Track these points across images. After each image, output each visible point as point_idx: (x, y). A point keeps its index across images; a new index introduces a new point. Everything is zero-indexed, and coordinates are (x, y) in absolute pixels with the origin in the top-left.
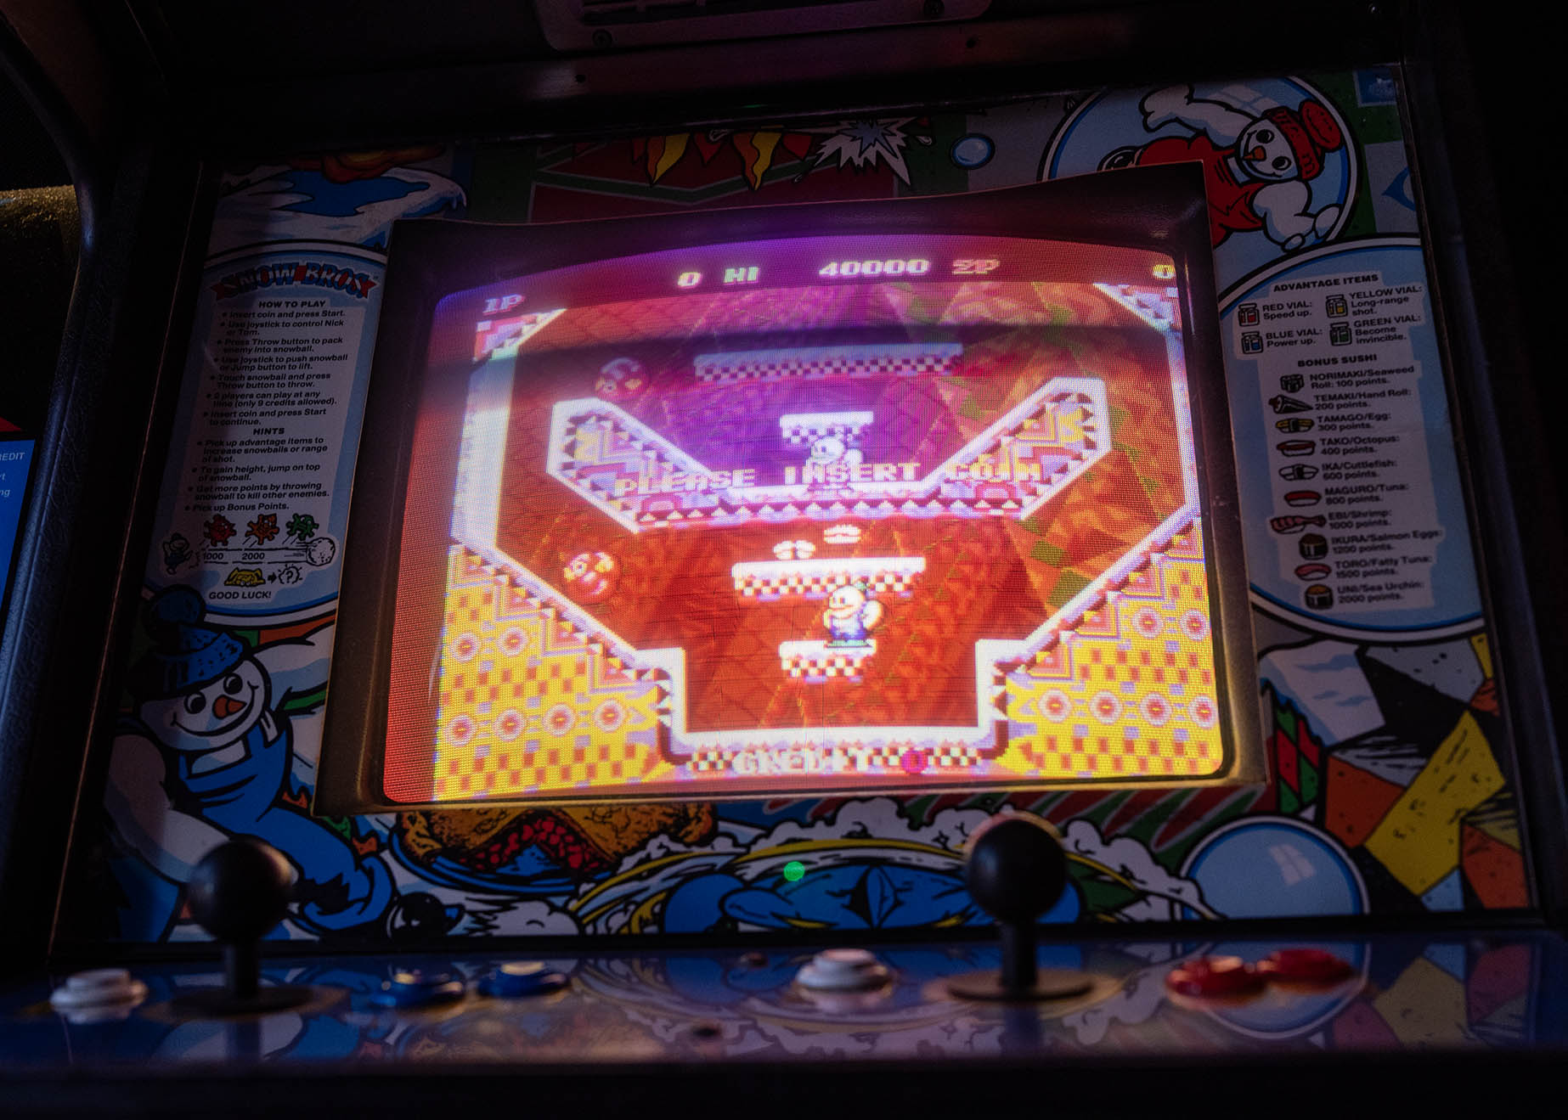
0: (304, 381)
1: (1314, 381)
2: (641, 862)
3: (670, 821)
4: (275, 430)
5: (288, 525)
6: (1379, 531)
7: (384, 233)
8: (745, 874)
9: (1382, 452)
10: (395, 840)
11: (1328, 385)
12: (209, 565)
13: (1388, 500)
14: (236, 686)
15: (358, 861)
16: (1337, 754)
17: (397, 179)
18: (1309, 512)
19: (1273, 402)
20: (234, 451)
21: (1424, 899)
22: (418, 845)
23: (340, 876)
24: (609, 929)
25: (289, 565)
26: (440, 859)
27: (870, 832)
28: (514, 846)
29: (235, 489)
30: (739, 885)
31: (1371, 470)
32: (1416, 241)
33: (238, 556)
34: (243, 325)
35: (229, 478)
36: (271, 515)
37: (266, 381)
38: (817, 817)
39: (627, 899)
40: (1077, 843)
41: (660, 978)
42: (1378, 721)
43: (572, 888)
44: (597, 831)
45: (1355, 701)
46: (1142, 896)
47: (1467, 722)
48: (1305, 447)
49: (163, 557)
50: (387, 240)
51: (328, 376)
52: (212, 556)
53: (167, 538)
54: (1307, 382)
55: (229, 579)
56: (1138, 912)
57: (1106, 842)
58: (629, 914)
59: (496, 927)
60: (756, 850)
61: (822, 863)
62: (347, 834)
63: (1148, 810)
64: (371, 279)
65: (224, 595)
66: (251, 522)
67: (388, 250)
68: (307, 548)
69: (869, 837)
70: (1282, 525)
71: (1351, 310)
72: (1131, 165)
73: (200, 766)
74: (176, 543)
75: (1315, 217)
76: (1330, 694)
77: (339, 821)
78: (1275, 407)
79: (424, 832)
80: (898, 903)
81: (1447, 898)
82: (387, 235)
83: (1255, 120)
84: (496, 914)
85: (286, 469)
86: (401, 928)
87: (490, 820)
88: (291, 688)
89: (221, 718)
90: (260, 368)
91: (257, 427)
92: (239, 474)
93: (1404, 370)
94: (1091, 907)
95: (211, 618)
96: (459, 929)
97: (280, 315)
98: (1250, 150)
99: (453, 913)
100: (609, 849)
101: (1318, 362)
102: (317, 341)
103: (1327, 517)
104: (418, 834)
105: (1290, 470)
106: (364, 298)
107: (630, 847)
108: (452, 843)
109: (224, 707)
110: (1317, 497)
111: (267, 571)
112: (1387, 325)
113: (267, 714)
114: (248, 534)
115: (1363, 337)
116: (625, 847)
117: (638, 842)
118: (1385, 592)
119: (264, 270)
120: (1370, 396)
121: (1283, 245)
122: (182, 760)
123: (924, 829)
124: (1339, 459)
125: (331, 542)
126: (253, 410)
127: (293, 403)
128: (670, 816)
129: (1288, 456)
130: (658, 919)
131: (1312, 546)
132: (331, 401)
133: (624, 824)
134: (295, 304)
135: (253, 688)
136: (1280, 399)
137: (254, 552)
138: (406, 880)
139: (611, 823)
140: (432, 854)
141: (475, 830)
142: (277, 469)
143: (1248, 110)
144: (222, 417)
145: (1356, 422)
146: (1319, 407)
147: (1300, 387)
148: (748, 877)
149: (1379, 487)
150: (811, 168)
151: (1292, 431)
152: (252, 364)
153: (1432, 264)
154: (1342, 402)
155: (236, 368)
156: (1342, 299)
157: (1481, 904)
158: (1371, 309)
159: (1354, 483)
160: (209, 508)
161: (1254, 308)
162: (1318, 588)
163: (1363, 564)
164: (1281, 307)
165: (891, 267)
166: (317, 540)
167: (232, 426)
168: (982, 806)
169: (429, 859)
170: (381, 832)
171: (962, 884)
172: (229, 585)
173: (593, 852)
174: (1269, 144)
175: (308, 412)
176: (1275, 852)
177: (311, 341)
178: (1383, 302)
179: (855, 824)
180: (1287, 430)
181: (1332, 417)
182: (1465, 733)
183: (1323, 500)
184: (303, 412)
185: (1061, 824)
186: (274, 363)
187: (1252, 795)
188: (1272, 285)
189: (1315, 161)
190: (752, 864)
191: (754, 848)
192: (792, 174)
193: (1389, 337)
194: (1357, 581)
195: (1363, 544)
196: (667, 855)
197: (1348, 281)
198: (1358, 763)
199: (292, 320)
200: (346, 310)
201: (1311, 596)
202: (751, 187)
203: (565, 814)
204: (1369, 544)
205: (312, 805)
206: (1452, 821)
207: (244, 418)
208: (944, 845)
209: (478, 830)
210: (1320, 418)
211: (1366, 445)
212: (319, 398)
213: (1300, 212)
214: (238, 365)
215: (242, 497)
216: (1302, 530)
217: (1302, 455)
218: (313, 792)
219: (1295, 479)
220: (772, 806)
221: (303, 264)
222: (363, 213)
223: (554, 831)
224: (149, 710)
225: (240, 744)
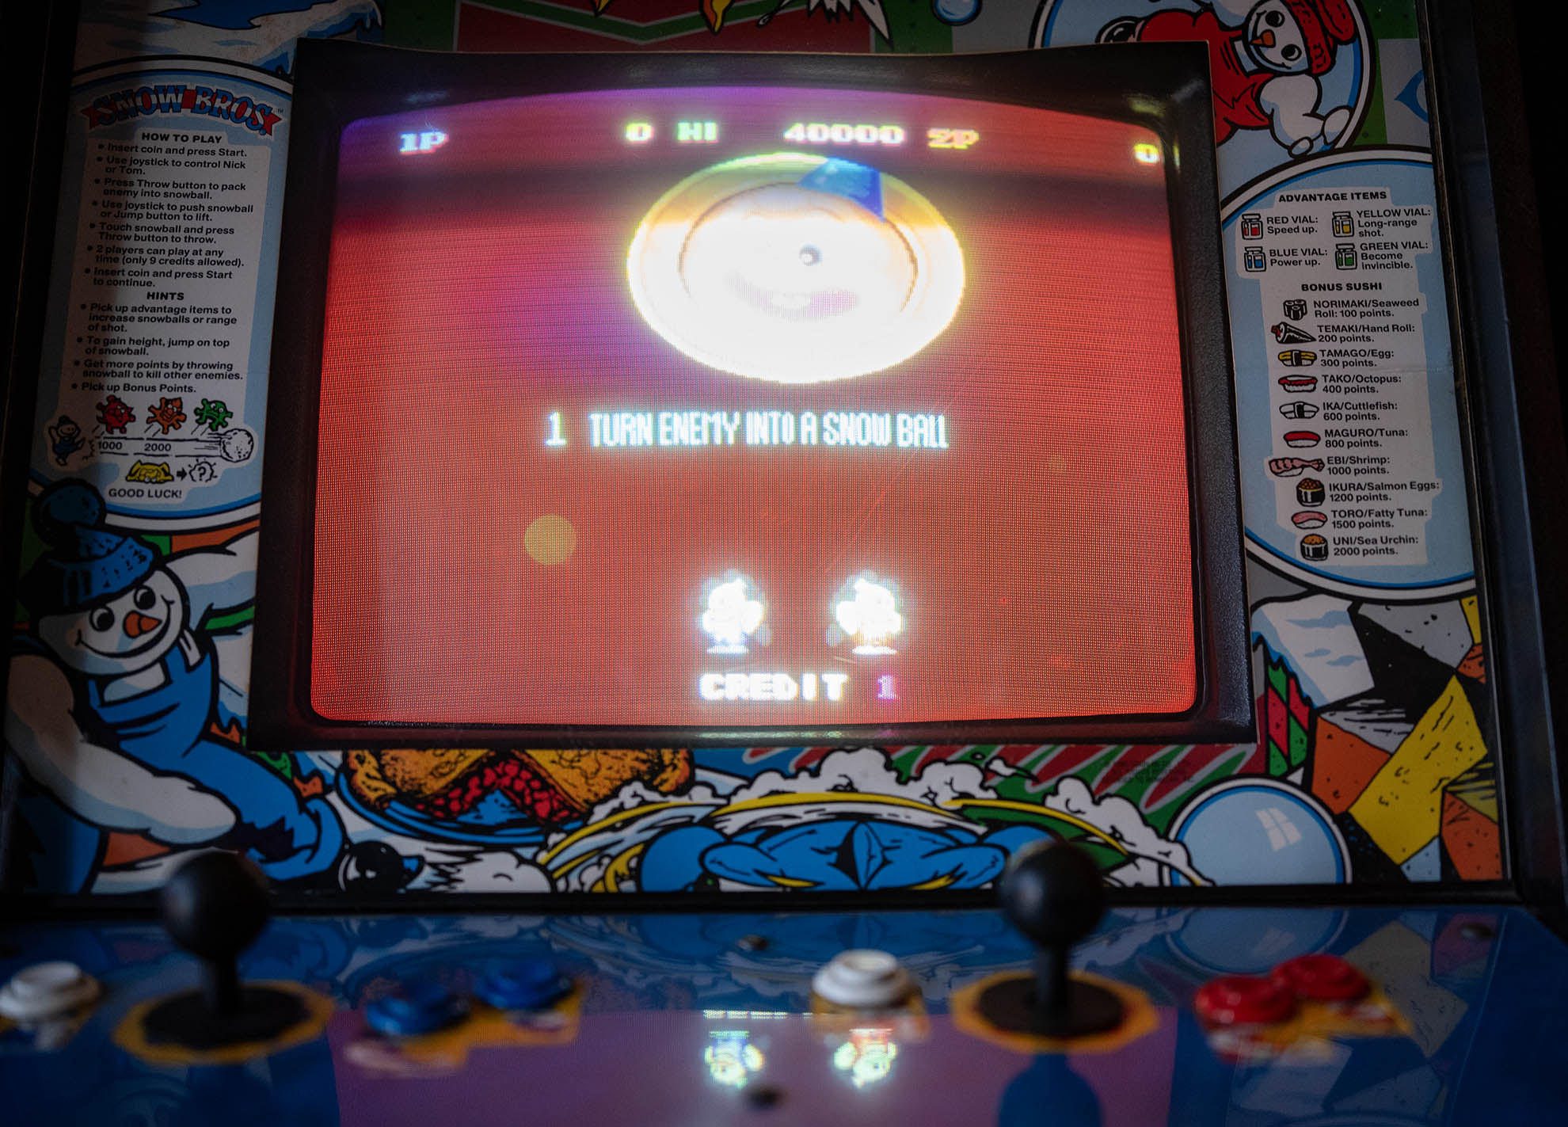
0: (203, 235)
1: (1318, 308)
2: (615, 812)
3: (643, 767)
4: (173, 294)
5: (196, 411)
6: (1376, 479)
7: (287, 53)
8: (725, 827)
9: (1384, 393)
10: (343, 781)
11: (1331, 314)
12: (105, 455)
13: (1388, 447)
14: (148, 600)
15: (302, 803)
16: (1326, 716)
18: (1308, 454)
19: (1276, 330)
20: (126, 319)
21: (1404, 868)
22: (369, 787)
23: (282, 821)
24: (582, 884)
25: (201, 460)
26: (395, 805)
27: (856, 786)
28: (474, 791)
29: (131, 365)
30: (720, 839)
31: (1372, 412)
32: (1427, 158)
33: (140, 446)
34: (124, 161)
35: (122, 352)
36: (175, 399)
37: (156, 234)
38: (801, 768)
39: (601, 851)
40: (1067, 801)
41: (634, 929)
42: (1368, 683)
43: (540, 838)
44: (566, 776)
45: (1346, 661)
46: (1131, 858)
47: (1454, 687)
48: (1307, 383)
49: (50, 444)
50: (290, 65)
51: (232, 232)
52: (109, 446)
53: (55, 422)
54: (1311, 309)
55: (130, 474)
56: (1127, 876)
57: (1096, 802)
58: (603, 868)
59: (460, 881)
60: (737, 801)
61: (806, 818)
62: (287, 773)
64: (275, 111)
65: (127, 493)
66: (152, 406)
67: (293, 78)
68: (220, 441)
69: (854, 790)
70: (1280, 467)
71: (1357, 230)
72: (1132, 39)
73: (113, 692)
74: (65, 428)
75: (1324, 119)
76: (1322, 652)
77: (277, 758)
78: (1278, 336)
79: (374, 773)
80: (885, 862)
81: (1425, 869)
82: (291, 56)
84: (459, 867)
85: (190, 343)
86: (356, 880)
87: (448, 762)
88: (212, 605)
89: (134, 637)
90: (149, 216)
91: (151, 290)
92: (134, 347)
93: (1409, 303)
95: (112, 520)
96: (419, 883)
97: (169, 151)
98: (1259, 34)
99: (412, 865)
100: (579, 797)
101: (1322, 287)
102: (215, 187)
103: (1325, 461)
104: (368, 775)
105: (1291, 408)
106: (267, 135)
107: (601, 796)
108: (407, 787)
109: (136, 624)
110: (1316, 438)
111: (175, 466)
112: (1395, 251)
113: (187, 635)
114: (149, 421)
115: (1369, 262)
116: (596, 795)
117: (610, 790)
118: (1380, 545)
119: (145, 93)
120: (1374, 329)
121: (1290, 149)
122: (92, 685)
123: (912, 783)
124: (1339, 398)
125: (249, 434)
126: (145, 268)
127: (192, 262)
128: (644, 761)
129: (1289, 391)
130: (635, 874)
131: (1309, 492)
132: (236, 262)
133: (594, 770)
134: (185, 139)
136: (1282, 326)
137: (158, 443)
138: (359, 828)
139: (580, 768)
140: (384, 799)
141: (432, 773)
142: (178, 343)
144: (107, 276)
145: (1359, 358)
146: (1322, 339)
147: (1303, 314)
148: (729, 831)
149: (1379, 432)
150: (779, 8)
151: (1294, 363)
152: (139, 210)
153: (1443, 185)
154: (1345, 334)
155: (120, 215)
156: (1349, 217)
157: (1457, 875)
158: (1378, 231)
159: (1354, 425)
160: (101, 387)
161: (1258, 219)
162: (1314, 537)
163: (1359, 514)
164: (1285, 220)
165: (863, 134)
166: (232, 431)
167: (120, 287)
168: (971, 760)
169: (381, 804)
170: (326, 772)
171: (951, 843)
172: (131, 481)
173: (561, 799)
174: (1279, 28)
175: (210, 274)
176: (1263, 816)
177: (208, 186)
178: (1391, 224)
179: (841, 776)
180: (1289, 363)
181: (1335, 351)
182: (1452, 698)
183: (1322, 443)
184: (205, 275)
185: (1052, 782)
186: (166, 211)
187: (1242, 755)
188: (1277, 194)
189: (1327, 54)
190: (732, 817)
191: (734, 800)
192: (758, 14)
193: (1395, 264)
194: (1354, 533)
195: (1360, 492)
196: (641, 804)
197: (1355, 196)
198: (1347, 726)
199: (183, 158)
200: (247, 149)
201: (1306, 546)
202: (711, 27)
203: (529, 757)
204: (1366, 492)
205: (244, 739)
206: (1434, 789)
207: (135, 278)
208: (933, 800)
209: (435, 773)
210: (1323, 351)
211: (1368, 384)
212: (223, 258)
213: (1309, 112)
214: (122, 210)
215: (140, 375)
216: (1300, 474)
217: (1303, 391)
218: (244, 725)
219: (1296, 417)
220: (753, 755)
221: (191, 87)
222: (259, 26)
223: (518, 776)
224: (48, 626)
225: (158, 667)
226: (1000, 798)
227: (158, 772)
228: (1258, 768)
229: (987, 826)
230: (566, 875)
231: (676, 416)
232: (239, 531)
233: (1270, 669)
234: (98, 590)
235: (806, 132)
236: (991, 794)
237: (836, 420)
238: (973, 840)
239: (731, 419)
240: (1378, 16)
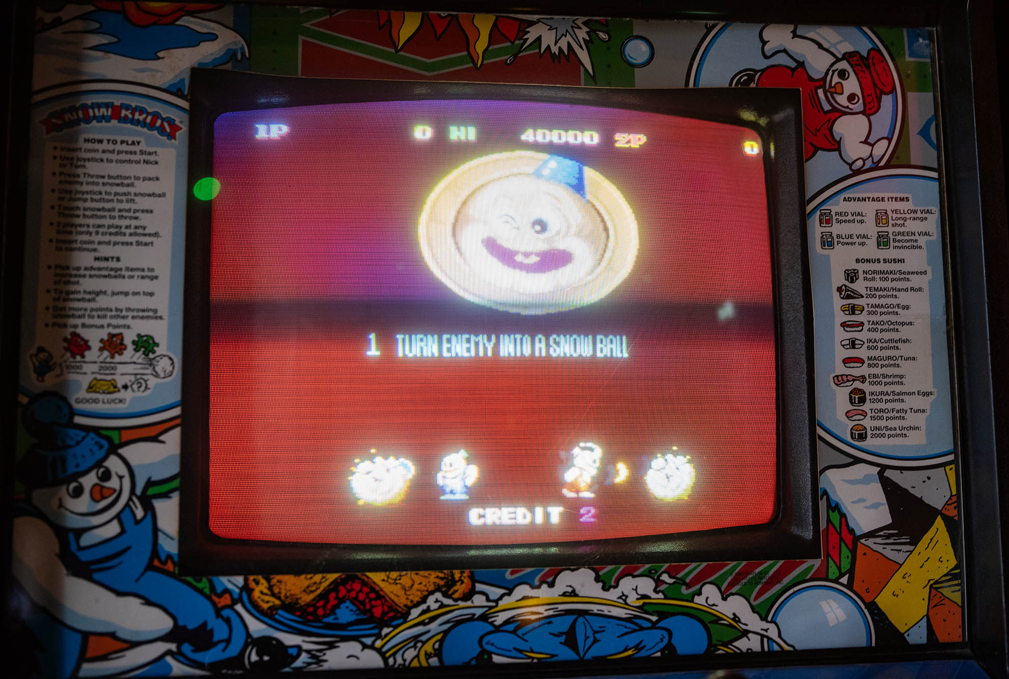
0: (131, 214)
1: (865, 275)
2: (424, 612)
3: (442, 583)
4: (112, 258)
5: (134, 342)
6: (898, 389)
7: (183, 80)
8: (495, 621)
9: (904, 332)
10: (245, 596)
11: (873, 279)
12: (71, 374)
13: (905, 368)
14: (107, 476)
15: (218, 611)
16: (863, 541)
17: (189, 28)
18: (857, 372)
19: (839, 290)
20: (80, 276)
21: (906, 635)
22: (263, 600)
24: (405, 660)
25: (138, 377)
26: (280, 612)
27: (577, 592)
28: (333, 602)
29: (86, 310)
30: (491, 628)
31: (896, 345)
32: (935, 175)
33: (95, 368)
34: (72, 159)
35: (79, 300)
36: (118, 334)
37: (99, 213)
38: (543, 582)
39: (416, 638)
40: (707, 598)
42: (889, 520)
43: (376, 631)
44: (391, 590)
45: (875, 506)
46: (745, 633)
47: (939, 523)
48: (857, 326)
49: (31, 366)
50: (187, 88)
51: (151, 212)
52: (73, 367)
53: (34, 351)
54: (861, 275)
55: (90, 387)
56: (743, 644)
57: (724, 598)
58: (417, 649)
59: (326, 661)
60: (503, 604)
61: (546, 614)
62: (207, 591)
63: (750, 576)
64: (177, 123)
65: (88, 401)
66: (102, 339)
67: (189, 97)
68: (151, 363)
69: (576, 595)
70: (840, 380)
71: (891, 222)
72: (753, 85)
73: (86, 540)
74: (42, 356)
75: (872, 145)
76: (861, 500)
77: (200, 581)
78: (841, 293)
79: (266, 591)
80: (596, 641)
81: (918, 636)
82: (187, 82)
83: (838, 60)
84: (325, 652)
85: (126, 294)
86: (256, 662)
87: (315, 583)
89: (97, 501)
90: (92, 200)
91: (97, 254)
92: (87, 297)
93: (921, 273)
94: (714, 642)
95: (78, 420)
96: (299, 663)
97: (104, 151)
98: (833, 85)
99: (294, 652)
100: (400, 603)
101: (868, 261)
102: (138, 178)
103: (867, 377)
104: (262, 593)
105: (847, 342)
106: (173, 141)
107: (415, 602)
108: (288, 601)
109: (99, 493)
110: (862, 362)
111: (120, 381)
112: (913, 238)
113: (134, 499)
114: (101, 349)
115: (897, 244)
116: (412, 601)
117: (421, 598)
118: (898, 432)
119: (85, 108)
120: (899, 290)
121: (850, 165)
122: (71, 536)
123: (612, 590)
124: (877, 336)
125: (171, 359)
126: (92, 238)
127: (125, 234)
128: (442, 579)
129: (847, 331)
130: (438, 653)
131: (857, 397)
132: (156, 235)
133: (410, 585)
134: (115, 142)
135: (121, 478)
136: (843, 287)
137: (108, 365)
138: (257, 627)
139: (401, 584)
140: (273, 608)
141: (304, 591)
142: (118, 293)
143: (832, 50)
144: (65, 244)
145: (890, 310)
146: (868, 296)
147: (856, 279)
148: (497, 623)
149: (900, 358)
150: (520, 51)
151: (851, 313)
152: (85, 196)
153: (944, 194)
154: (881, 293)
155: (71, 199)
156: (886, 213)
157: (937, 639)
158: (904, 224)
159: (885, 353)
160: (65, 326)
161: (830, 213)
162: (859, 426)
163: (886, 411)
164: (846, 214)
165: (572, 137)
166: (158, 356)
167: (76, 253)
168: (648, 574)
169: (271, 612)
170: (234, 590)
171: (637, 628)
172: (90, 392)
173: (389, 605)
174: (845, 81)
175: (138, 243)
176: (824, 604)
177: (133, 178)
178: (912, 219)
179: (567, 586)
180: (847, 312)
181: (875, 305)
182: (938, 529)
183: (866, 364)
184: (134, 243)
185: (698, 586)
186: (103, 196)
187: (812, 567)
188: (842, 196)
189: (875, 100)
190: (500, 614)
191: (500, 603)
192: (506, 55)
193: (914, 246)
194: (882, 423)
195: (887, 397)
196: (440, 607)
197: (890, 199)
198: (875, 547)
199: (114, 157)
200: (159, 150)
201: (854, 432)
202: (475, 64)
203: (368, 577)
204: (891, 397)
205: (177, 569)
206: (926, 586)
207: (85, 246)
208: (625, 601)
209: (307, 590)
210: (868, 304)
211: (894, 326)
212: (147, 231)
213: (863, 140)
214: (73, 196)
215: (93, 317)
216: (852, 385)
217: (855, 331)
218: (176, 559)
219: (850, 348)
220: (512, 573)
221: (117, 103)
222: (163, 58)
223: (361, 591)
224: (39, 496)
225: (115, 522)
226: (666, 598)
227: (119, 594)
228: (821, 575)
229: (657, 616)
230: (394, 655)
231: (454, 338)
232: (166, 426)
233: (830, 511)
234: (71, 469)
235: (535, 136)
236: (661, 596)
237: (557, 340)
238: (649, 625)
239: (489, 340)
240: (908, 76)
